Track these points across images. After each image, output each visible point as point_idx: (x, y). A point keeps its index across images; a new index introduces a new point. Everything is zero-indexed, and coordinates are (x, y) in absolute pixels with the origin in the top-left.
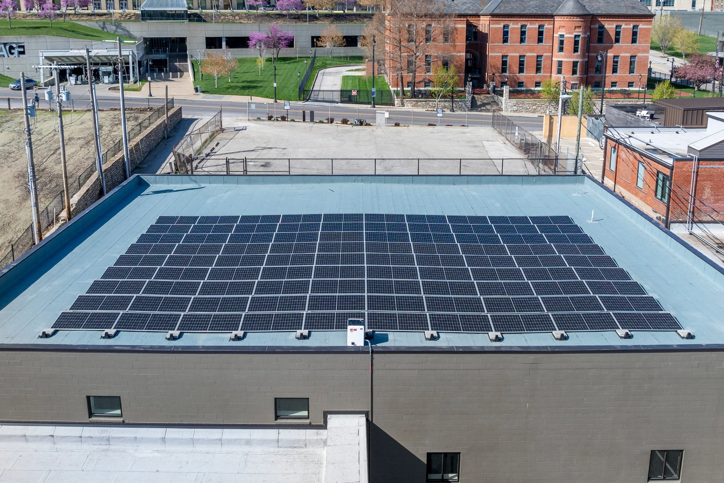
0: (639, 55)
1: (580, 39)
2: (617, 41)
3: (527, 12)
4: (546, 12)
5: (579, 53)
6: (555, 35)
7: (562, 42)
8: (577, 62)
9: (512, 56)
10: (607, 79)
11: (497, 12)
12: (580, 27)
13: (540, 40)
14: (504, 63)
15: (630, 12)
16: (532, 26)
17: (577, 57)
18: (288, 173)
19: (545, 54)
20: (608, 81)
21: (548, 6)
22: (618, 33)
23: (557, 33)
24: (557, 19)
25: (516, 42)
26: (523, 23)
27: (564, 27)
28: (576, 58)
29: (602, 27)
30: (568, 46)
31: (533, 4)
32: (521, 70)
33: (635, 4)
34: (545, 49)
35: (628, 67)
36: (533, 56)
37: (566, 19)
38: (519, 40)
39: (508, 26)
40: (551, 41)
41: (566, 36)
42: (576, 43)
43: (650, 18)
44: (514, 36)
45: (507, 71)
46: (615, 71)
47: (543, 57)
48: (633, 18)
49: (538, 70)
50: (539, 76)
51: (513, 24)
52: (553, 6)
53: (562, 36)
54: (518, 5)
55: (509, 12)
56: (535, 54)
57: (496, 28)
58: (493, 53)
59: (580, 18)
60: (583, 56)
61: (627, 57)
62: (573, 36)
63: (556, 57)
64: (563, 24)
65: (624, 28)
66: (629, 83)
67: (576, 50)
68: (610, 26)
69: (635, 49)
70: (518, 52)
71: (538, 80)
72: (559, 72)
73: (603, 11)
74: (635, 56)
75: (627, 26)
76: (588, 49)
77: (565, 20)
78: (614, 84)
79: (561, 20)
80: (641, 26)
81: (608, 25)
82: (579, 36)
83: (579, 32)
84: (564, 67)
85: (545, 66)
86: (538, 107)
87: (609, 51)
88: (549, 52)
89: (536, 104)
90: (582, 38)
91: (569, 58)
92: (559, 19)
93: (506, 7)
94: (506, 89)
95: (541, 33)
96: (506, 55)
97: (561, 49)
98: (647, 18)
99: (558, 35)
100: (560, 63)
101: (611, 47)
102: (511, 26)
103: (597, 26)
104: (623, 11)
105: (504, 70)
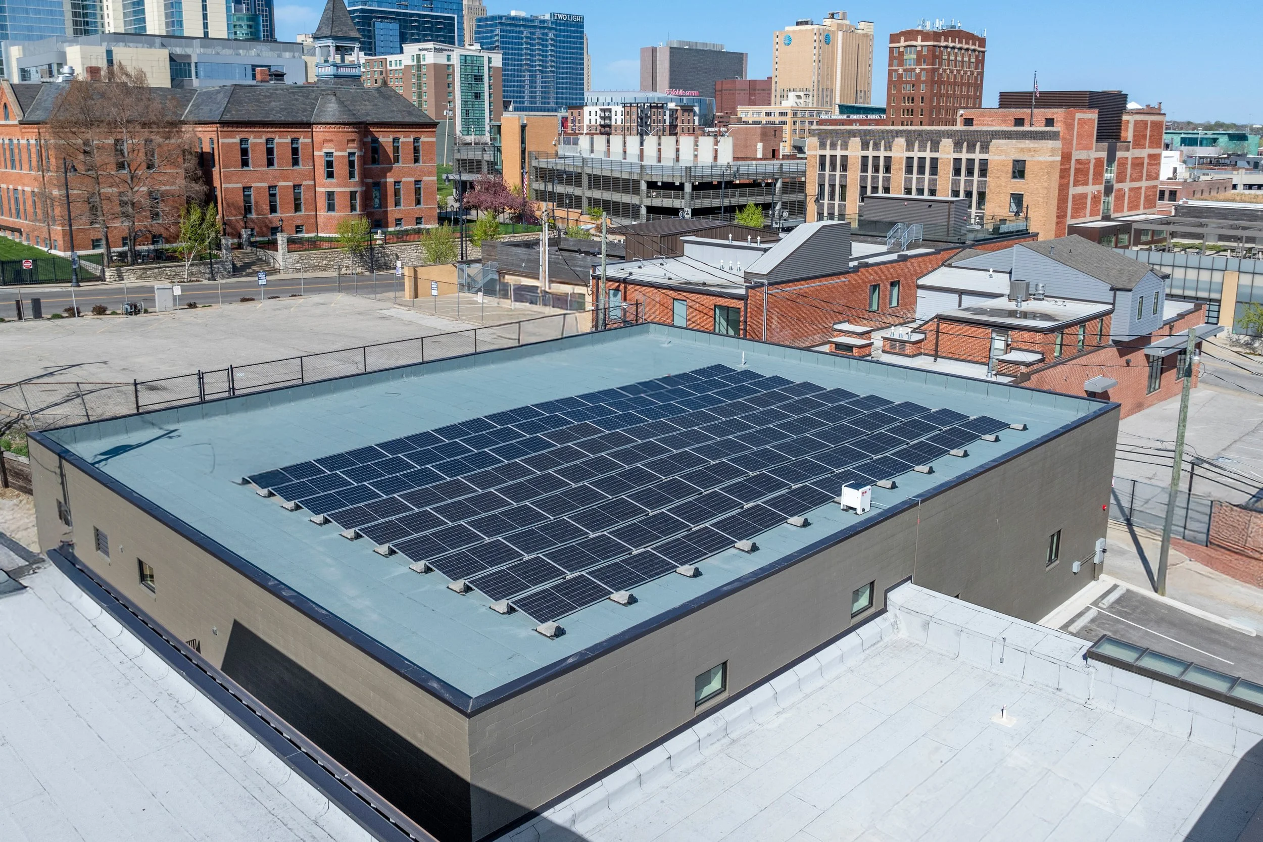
0: (425, 178)
1: (356, 158)
2: (397, 160)
3: (271, 118)
4: (299, 119)
5: (356, 179)
6: (316, 153)
7: (329, 164)
8: (356, 192)
9: (257, 188)
10: (389, 215)
11: (227, 117)
12: (354, 140)
13: (295, 162)
14: (247, 199)
15: (408, 119)
16: (282, 140)
17: (355, 185)
18: (300, 382)
19: (304, 183)
20: (391, 218)
21: (299, 110)
22: (396, 149)
23: (320, 150)
24: (316, 128)
25: (260, 166)
26: (270, 135)
27: (331, 140)
28: (354, 187)
29: (375, 140)
30: (340, 169)
31: (277, 107)
32: (273, 209)
33: (410, 108)
34: (304, 175)
35: (413, 197)
36: (287, 187)
37: (333, 129)
38: (266, 162)
39: (247, 140)
40: (311, 164)
41: (335, 154)
42: (351, 164)
43: (433, 128)
44: (257, 156)
45: (253, 211)
46: (397, 204)
47: (302, 187)
48: (413, 128)
49: (297, 208)
50: (300, 216)
51: (255, 138)
52: (305, 110)
53: (329, 154)
54: (255, 108)
55: (246, 118)
56: (291, 184)
57: (229, 143)
58: (229, 183)
59: (354, 128)
60: (362, 183)
61: (410, 182)
62: (347, 154)
63: (324, 186)
64: (328, 136)
65: (403, 142)
66: (417, 219)
67: (351, 175)
68: (385, 139)
69: (420, 171)
70: (266, 181)
71: (299, 222)
72: (331, 207)
73: (373, 118)
74: (420, 181)
75: (406, 139)
76: (364, 174)
77: (331, 130)
78: (398, 222)
79: (326, 130)
80: (423, 139)
81: (383, 137)
82: (354, 154)
83: (353, 148)
84: (337, 201)
85: (306, 200)
86: (330, 261)
87: (388, 174)
88: (310, 180)
89: (326, 257)
90: (358, 156)
91: (345, 186)
92: (322, 130)
93: (238, 110)
94: (281, 239)
95: (295, 151)
96: (248, 185)
97: (330, 175)
98: (430, 128)
99: (322, 154)
100: (330, 195)
101: (390, 169)
102: (252, 140)
103: (369, 139)
104: (399, 118)
105: (248, 210)
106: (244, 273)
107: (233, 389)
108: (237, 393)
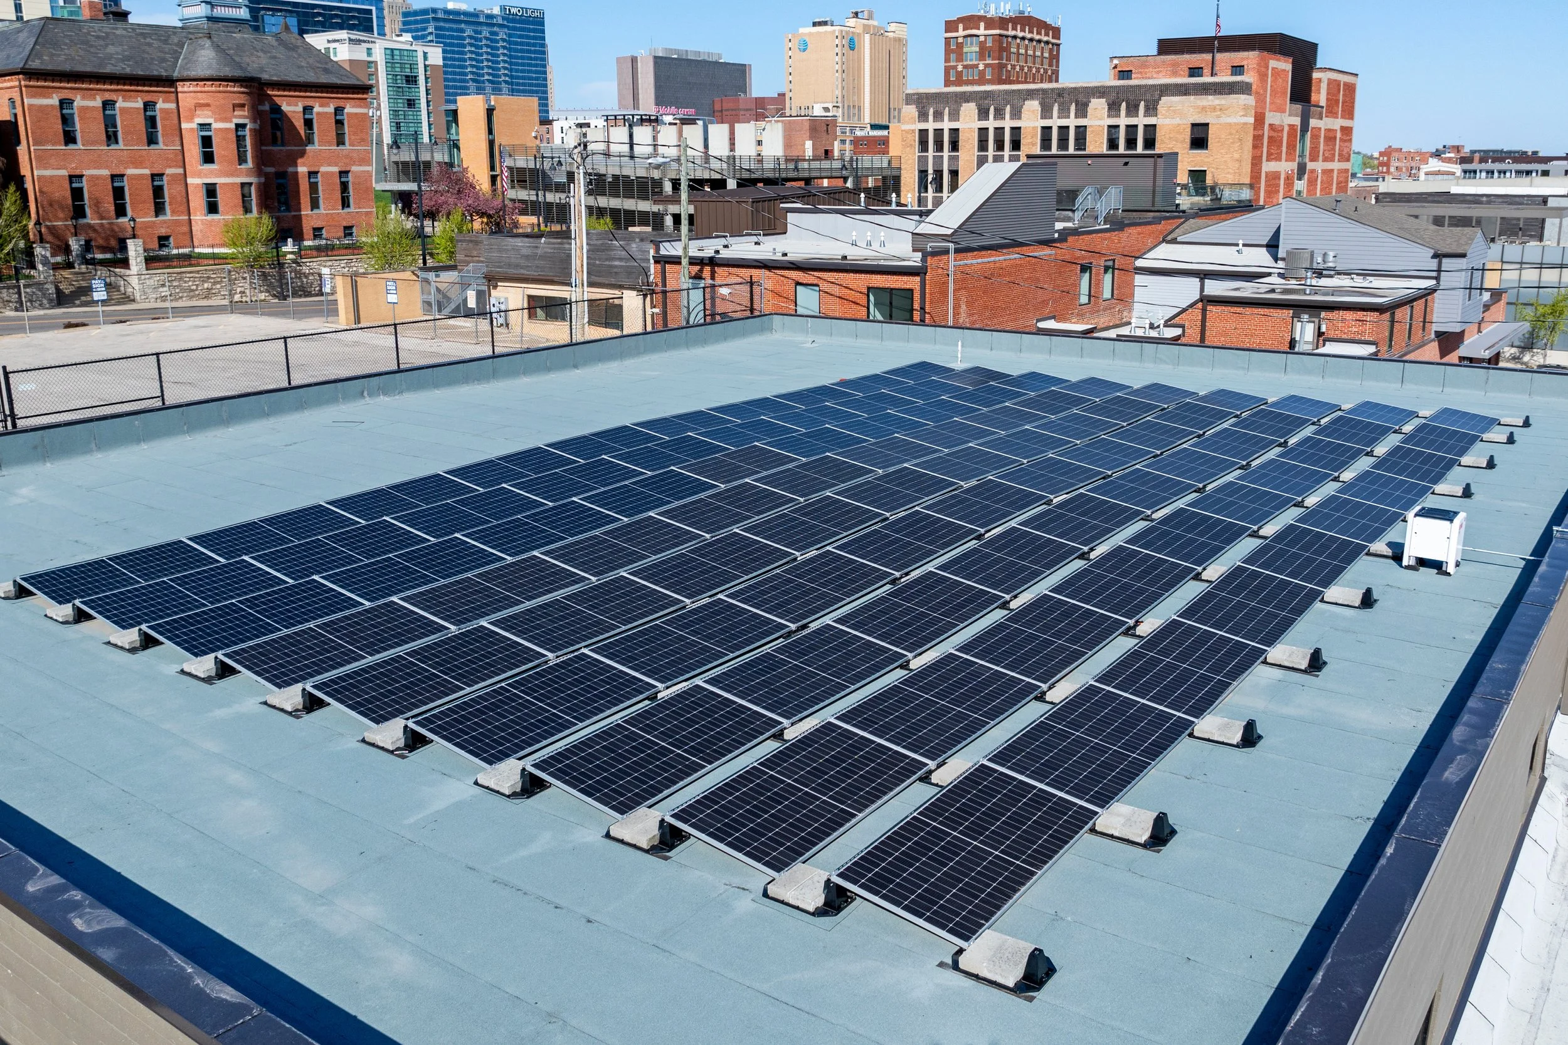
0: (354, 168)
1: (247, 132)
2: (310, 140)
3: (108, 69)
4: (155, 73)
5: (250, 164)
6: (184, 126)
7: (207, 142)
8: (250, 184)
9: (92, 176)
10: (304, 221)
11: (35, 64)
12: (243, 106)
13: (152, 140)
14: (77, 194)
15: (324, 79)
16: (129, 104)
17: (249, 173)
18: (158, 403)
19: (169, 171)
20: (307, 227)
21: (152, 59)
22: (308, 123)
23: (191, 119)
24: (181, 87)
25: (93, 143)
26: (108, 96)
27: (208, 105)
28: (247, 176)
29: (277, 109)
30: (223, 148)
31: (117, 53)
32: (121, 211)
33: (326, 63)
34: (167, 159)
35: (338, 195)
36: (141, 176)
37: (209, 87)
38: (104, 137)
39: (70, 102)
40: (178, 143)
41: (215, 126)
42: (240, 140)
43: (363, 93)
44: (87, 128)
45: (88, 211)
46: (315, 204)
47: (165, 178)
48: (332, 92)
49: (159, 209)
50: (165, 222)
51: (83, 98)
52: (163, 60)
53: (204, 126)
54: (81, 53)
55: (67, 67)
56: (147, 172)
57: (41, 106)
58: (46, 168)
59: (242, 86)
60: (259, 170)
61: (332, 173)
62: (233, 126)
63: (199, 175)
64: (203, 99)
65: (318, 114)
66: (346, 228)
67: (242, 159)
68: (292, 107)
69: (347, 156)
70: (107, 167)
71: (163, 231)
72: (213, 208)
73: (272, 76)
74: (347, 172)
75: (323, 109)
76: (262, 159)
77: (206, 89)
78: (317, 232)
79: (199, 89)
80: (349, 109)
81: (289, 104)
82: (243, 126)
83: (242, 116)
84: (221, 198)
85: (172, 198)
86: (215, 283)
87: (300, 161)
88: (176, 166)
89: (209, 278)
90: (251, 130)
91: (232, 175)
92: (192, 89)
93: (52, 55)
94: (135, 250)
95: (152, 122)
96: (78, 172)
97: (208, 158)
98: (358, 93)
99: (194, 126)
100: (211, 191)
101: (302, 154)
102: (79, 102)
103: (266, 107)
104: (311, 77)
105: (79, 212)
106: (77, 302)
107: (13, 415)
108: (21, 424)
